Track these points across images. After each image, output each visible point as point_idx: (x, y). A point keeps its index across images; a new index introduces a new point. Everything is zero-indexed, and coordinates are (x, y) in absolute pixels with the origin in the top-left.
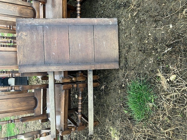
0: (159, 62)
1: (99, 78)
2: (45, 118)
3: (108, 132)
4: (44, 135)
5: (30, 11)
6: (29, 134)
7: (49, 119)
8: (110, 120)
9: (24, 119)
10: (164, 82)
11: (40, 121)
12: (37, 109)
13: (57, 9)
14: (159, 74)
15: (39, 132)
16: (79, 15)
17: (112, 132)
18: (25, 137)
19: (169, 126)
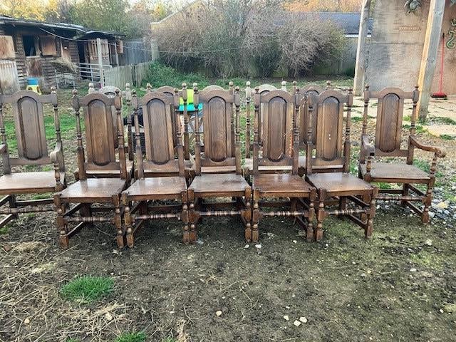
0: (131, 306)
1: (131, 246)
2: (81, 177)
3: (51, 260)
4: (57, 175)
5: (222, 155)
6: (60, 157)
7: (79, 182)
8: (67, 262)
9: (81, 151)
10: (106, 310)
11: (77, 170)
12: (93, 165)
13: (218, 186)
14: (116, 305)
15: (63, 170)
16: (213, 214)
17: (49, 264)
18: (57, 153)
19: (49, 317)
